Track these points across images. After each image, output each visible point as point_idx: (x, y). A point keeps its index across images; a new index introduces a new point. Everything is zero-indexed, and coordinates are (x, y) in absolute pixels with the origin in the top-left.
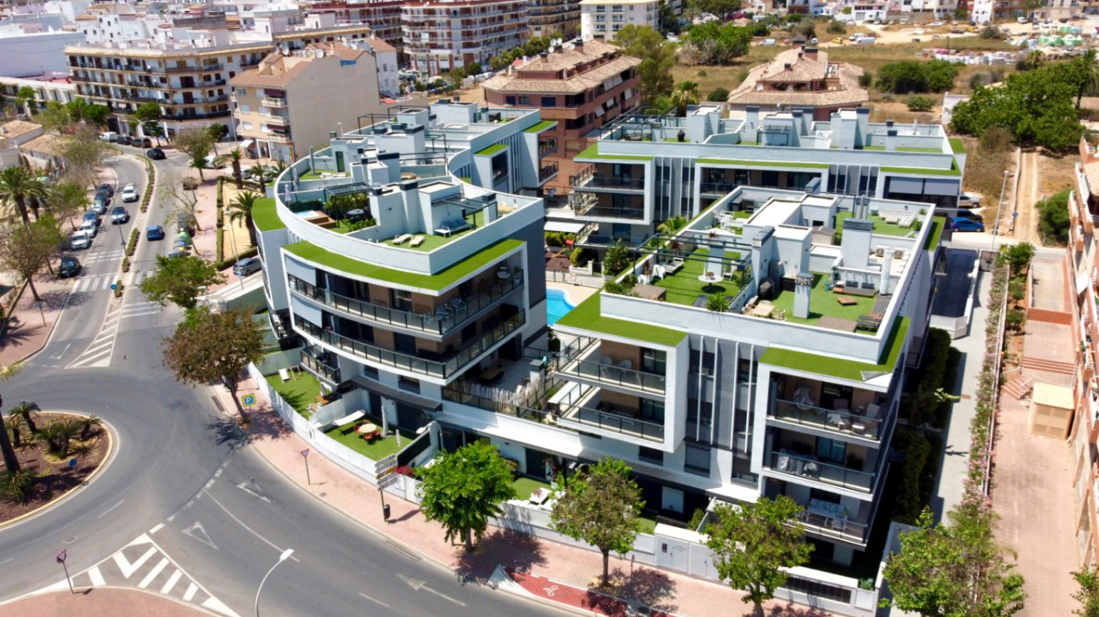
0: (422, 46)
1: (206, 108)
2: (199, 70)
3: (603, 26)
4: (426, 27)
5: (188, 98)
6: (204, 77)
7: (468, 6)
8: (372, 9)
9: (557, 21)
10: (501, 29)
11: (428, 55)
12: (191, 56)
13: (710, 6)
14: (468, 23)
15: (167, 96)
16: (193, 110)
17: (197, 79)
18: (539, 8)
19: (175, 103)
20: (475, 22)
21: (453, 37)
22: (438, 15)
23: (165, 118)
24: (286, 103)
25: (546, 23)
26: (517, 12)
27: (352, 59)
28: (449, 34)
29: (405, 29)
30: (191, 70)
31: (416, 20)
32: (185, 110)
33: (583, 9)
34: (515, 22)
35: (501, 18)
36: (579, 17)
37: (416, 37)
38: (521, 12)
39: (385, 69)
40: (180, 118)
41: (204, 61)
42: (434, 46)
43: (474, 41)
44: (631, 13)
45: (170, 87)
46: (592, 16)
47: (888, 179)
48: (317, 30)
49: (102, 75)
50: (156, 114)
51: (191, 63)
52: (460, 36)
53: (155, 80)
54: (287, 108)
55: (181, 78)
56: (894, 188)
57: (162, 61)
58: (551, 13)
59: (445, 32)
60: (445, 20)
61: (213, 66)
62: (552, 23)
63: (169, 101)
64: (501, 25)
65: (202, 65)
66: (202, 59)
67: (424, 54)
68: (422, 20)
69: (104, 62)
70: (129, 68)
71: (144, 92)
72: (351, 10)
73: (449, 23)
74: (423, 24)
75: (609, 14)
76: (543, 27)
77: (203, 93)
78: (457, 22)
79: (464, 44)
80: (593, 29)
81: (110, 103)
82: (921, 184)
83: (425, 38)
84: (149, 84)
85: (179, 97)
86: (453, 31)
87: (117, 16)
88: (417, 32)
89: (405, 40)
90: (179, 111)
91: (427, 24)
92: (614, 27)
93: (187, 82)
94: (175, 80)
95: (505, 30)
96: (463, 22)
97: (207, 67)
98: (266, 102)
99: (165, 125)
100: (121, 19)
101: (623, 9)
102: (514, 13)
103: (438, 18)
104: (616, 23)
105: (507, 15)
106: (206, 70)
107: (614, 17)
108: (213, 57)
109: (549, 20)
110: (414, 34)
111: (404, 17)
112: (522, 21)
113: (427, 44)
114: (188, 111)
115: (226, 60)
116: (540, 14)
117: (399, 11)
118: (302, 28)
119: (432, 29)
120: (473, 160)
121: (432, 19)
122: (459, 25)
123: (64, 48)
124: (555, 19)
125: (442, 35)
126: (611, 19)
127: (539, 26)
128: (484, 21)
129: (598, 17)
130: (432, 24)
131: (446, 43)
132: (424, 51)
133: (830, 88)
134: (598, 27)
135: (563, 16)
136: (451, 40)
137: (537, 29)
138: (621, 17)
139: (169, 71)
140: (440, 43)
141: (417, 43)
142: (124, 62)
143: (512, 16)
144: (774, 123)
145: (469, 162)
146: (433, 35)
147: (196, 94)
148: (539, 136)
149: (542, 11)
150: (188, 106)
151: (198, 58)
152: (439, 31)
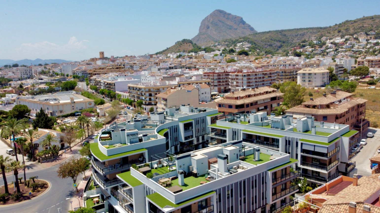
0: (234, 86)
1: (154, 103)
2: (154, 92)
3: (305, 80)
4: (235, 80)
5: (150, 99)
6: (155, 94)
7: (250, 74)
8: (221, 74)
9: (290, 78)
10: (263, 81)
11: (235, 89)
12: (152, 88)
13: (355, 73)
14: (249, 79)
15: (145, 98)
16: (151, 103)
17: (153, 94)
18: (283, 74)
19: (147, 101)
20: (252, 79)
21: (244, 83)
22: (239, 76)
23: (144, 104)
24: (167, 102)
25: (285, 79)
26: (271, 75)
27: (190, 90)
28: (242, 82)
29: (230, 80)
30: (152, 91)
31: (233, 78)
32: (149, 103)
33: (298, 74)
34: (270, 78)
35: (263, 77)
36: (296, 77)
37: (232, 83)
38: (272, 75)
39: (206, 93)
40: (147, 105)
41: (156, 89)
42: (237, 86)
43: (251, 85)
44: (315, 76)
45: (146, 96)
46: (301, 77)
47: (302, 144)
48: (195, 81)
49: (134, 92)
50: (142, 103)
51: (152, 90)
52: (246, 83)
53: (143, 94)
54: (167, 104)
55: (149, 94)
56: (304, 147)
57: (145, 89)
58: (287, 76)
59: (241, 81)
60: (241, 78)
61: (158, 91)
62: (287, 79)
63: (145, 100)
64: (264, 79)
65: (155, 90)
66: (155, 89)
67: (234, 88)
68: (234, 78)
69: (134, 89)
70: (139, 90)
71: (141, 97)
72: (214, 74)
73: (242, 79)
74: (235, 79)
75: (307, 76)
76: (284, 80)
77: (154, 98)
78: (245, 79)
79: (247, 85)
80: (301, 81)
81: (134, 100)
82: (314, 147)
83: (235, 83)
84: (142, 95)
85: (148, 99)
86: (244, 82)
87: (150, 76)
88: (233, 81)
89: (230, 84)
90: (147, 103)
91: (236, 79)
92: (309, 80)
93: (150, 95)
94: (147, 94)
95: (265, 81)
96: (247, 79)
97: (156, 91)
98: (162, 102)
99: (144, 106)
100: (151, 76)
101: (312, 75)
102: (269, 76)
103: (239, 77)
104: (309, 79)
105: (266, 76)
106: (156, 92)
107: (309, 77)
108: (158, 88)
109: (286, 78)
110: (232, 82)
111: (230, 77)
112: (273, 78)
113: (235, 85)
114: (150, 103)
115: (162, 89)
116: (283, 76)
117: (229, 75)
118: (191, 80)
119: (237, 81)
120: (178, 124)
121: (237, 77)
122: (246, 80)
123: (128, 84)
124: (289, 78)
125: (240, 83)
126: (308, 78)
127: (282, 80)
128: (256, 78)
129: (303, 77)
130: (237, 79)
131: (241, 85)
132: (234, 87)
133: (331, 108)
134: (303, 80)
135: (293, 77)
136: (243, 84)
137: (282, 81)
138: (311, 77)
139: (146, 92)
140: (239, 85)
141: (233, 85)
142: (138, 89)
143: (269, 77)
144: (274, 120)
145: (177, 124)
146: (237, 82)
147: (152, 98)
148: (212, 118)
149: (284, 75)
150: (150, 101)
151: (154, 88)
152: (239, 81)
